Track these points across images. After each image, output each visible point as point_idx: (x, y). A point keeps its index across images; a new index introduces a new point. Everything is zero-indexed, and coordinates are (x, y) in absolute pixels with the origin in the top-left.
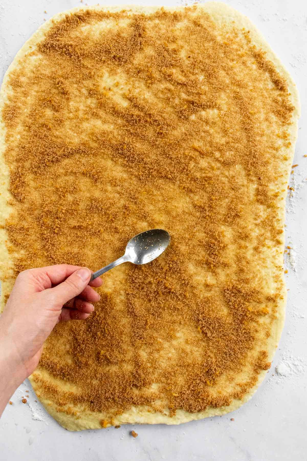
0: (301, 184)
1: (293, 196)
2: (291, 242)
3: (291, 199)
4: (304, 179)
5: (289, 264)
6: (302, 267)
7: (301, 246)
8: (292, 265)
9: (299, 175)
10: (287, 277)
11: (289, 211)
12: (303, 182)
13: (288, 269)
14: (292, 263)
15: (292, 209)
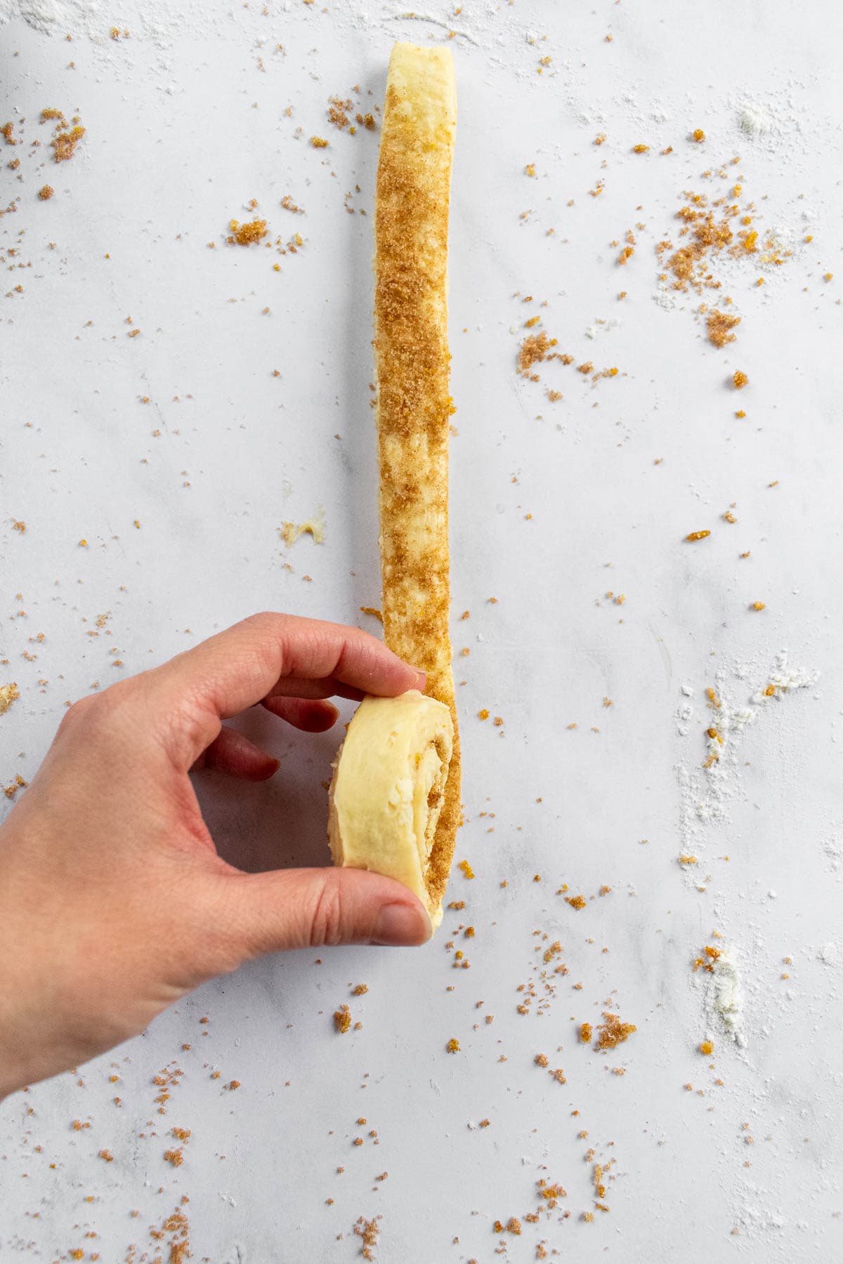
0: (746, 710)
1: (717, 760)
2: (719, 931)
3: (711, 770)
4: (755, 693)
5: (715, 1017)
6: (765, 1029)
7: (756, 946)
8: (727, 1023)
9: (738, 677)
10: (711, 1067)
11: (706, 813)
12: (751, 702)
13: (711, 1037)
14: (726, 1016)
15: (715, 804)
